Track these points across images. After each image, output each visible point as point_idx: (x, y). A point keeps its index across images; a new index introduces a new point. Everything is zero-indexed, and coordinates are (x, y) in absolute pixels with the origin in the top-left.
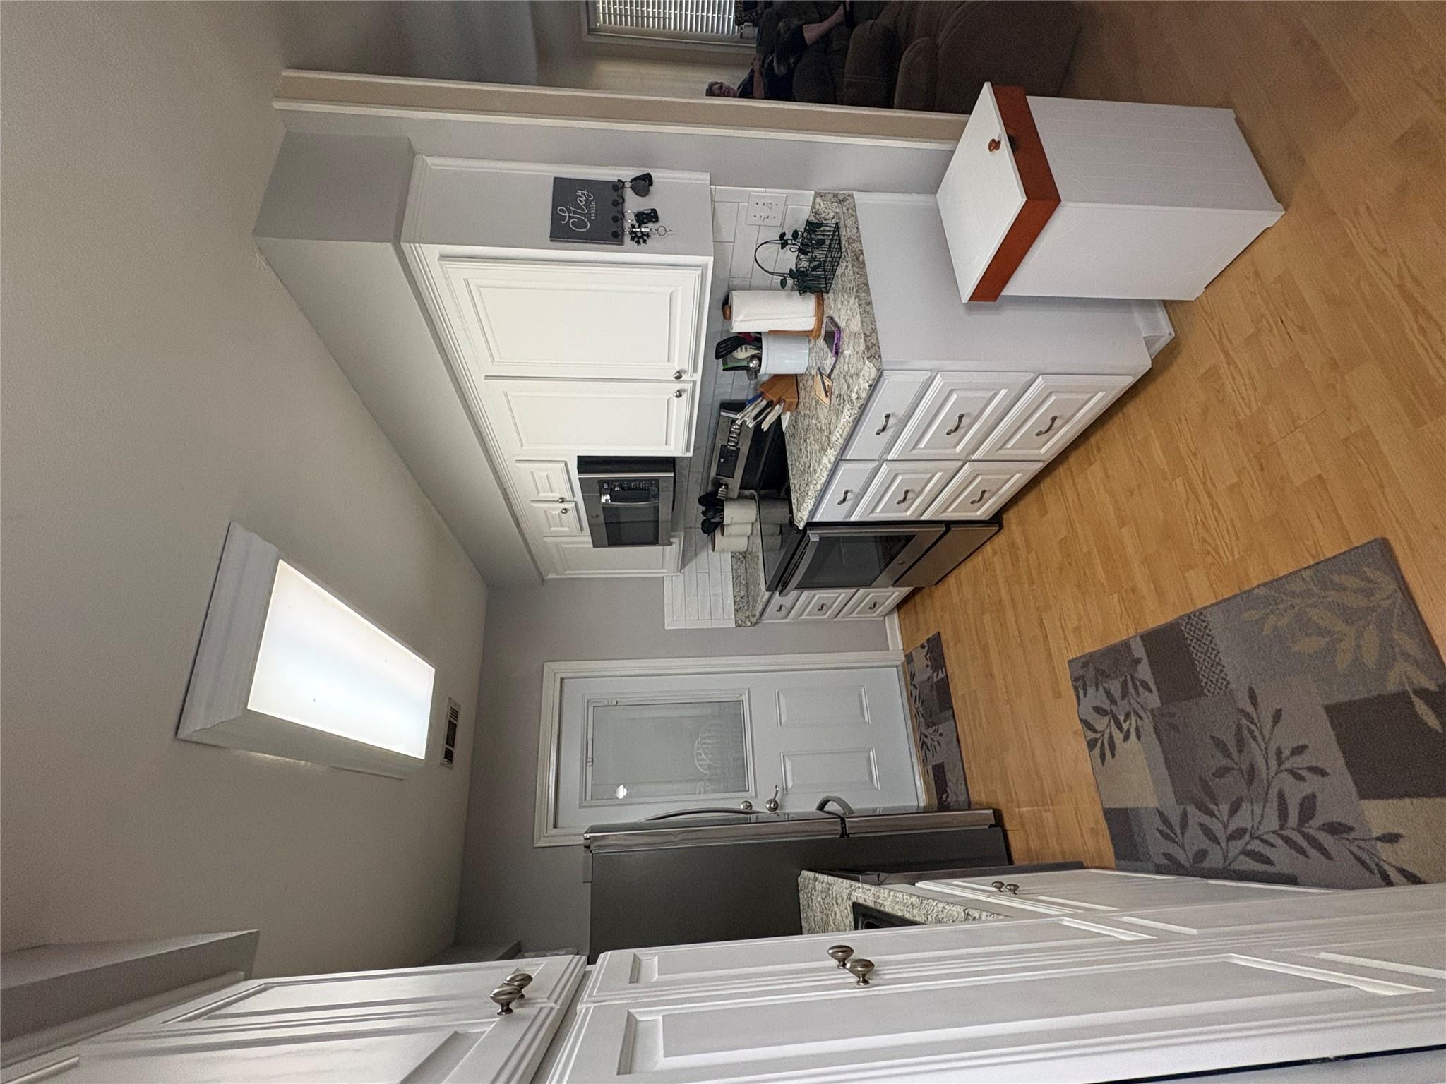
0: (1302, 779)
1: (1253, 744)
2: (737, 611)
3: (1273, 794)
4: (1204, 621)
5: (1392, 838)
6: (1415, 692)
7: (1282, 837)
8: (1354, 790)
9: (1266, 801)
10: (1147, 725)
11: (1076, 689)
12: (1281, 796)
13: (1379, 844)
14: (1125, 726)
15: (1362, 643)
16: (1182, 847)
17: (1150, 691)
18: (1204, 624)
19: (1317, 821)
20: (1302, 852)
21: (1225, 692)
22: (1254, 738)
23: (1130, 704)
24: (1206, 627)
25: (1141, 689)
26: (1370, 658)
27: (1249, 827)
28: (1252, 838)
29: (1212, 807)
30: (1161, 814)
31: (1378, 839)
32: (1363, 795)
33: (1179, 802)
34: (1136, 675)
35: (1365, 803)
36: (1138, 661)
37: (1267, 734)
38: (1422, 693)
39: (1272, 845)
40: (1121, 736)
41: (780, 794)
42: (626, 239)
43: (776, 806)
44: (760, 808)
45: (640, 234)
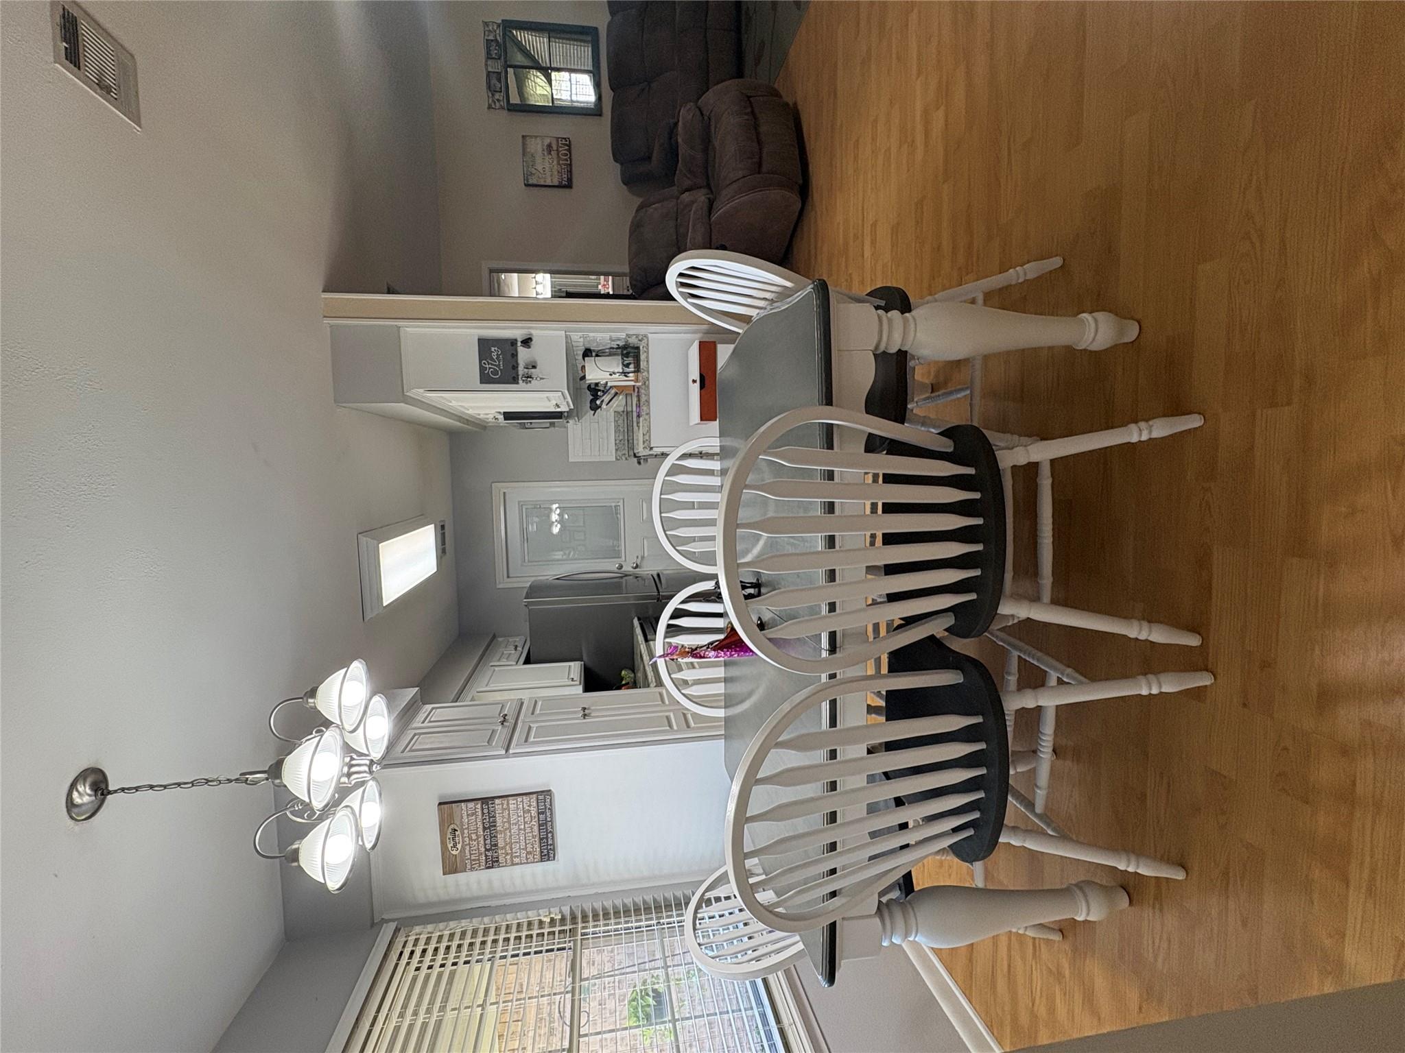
2: (616, 450)
41: (640, 557)
42: (520, 382)
43: (637, 567)
44: (628, 568)
45: (528, 377)
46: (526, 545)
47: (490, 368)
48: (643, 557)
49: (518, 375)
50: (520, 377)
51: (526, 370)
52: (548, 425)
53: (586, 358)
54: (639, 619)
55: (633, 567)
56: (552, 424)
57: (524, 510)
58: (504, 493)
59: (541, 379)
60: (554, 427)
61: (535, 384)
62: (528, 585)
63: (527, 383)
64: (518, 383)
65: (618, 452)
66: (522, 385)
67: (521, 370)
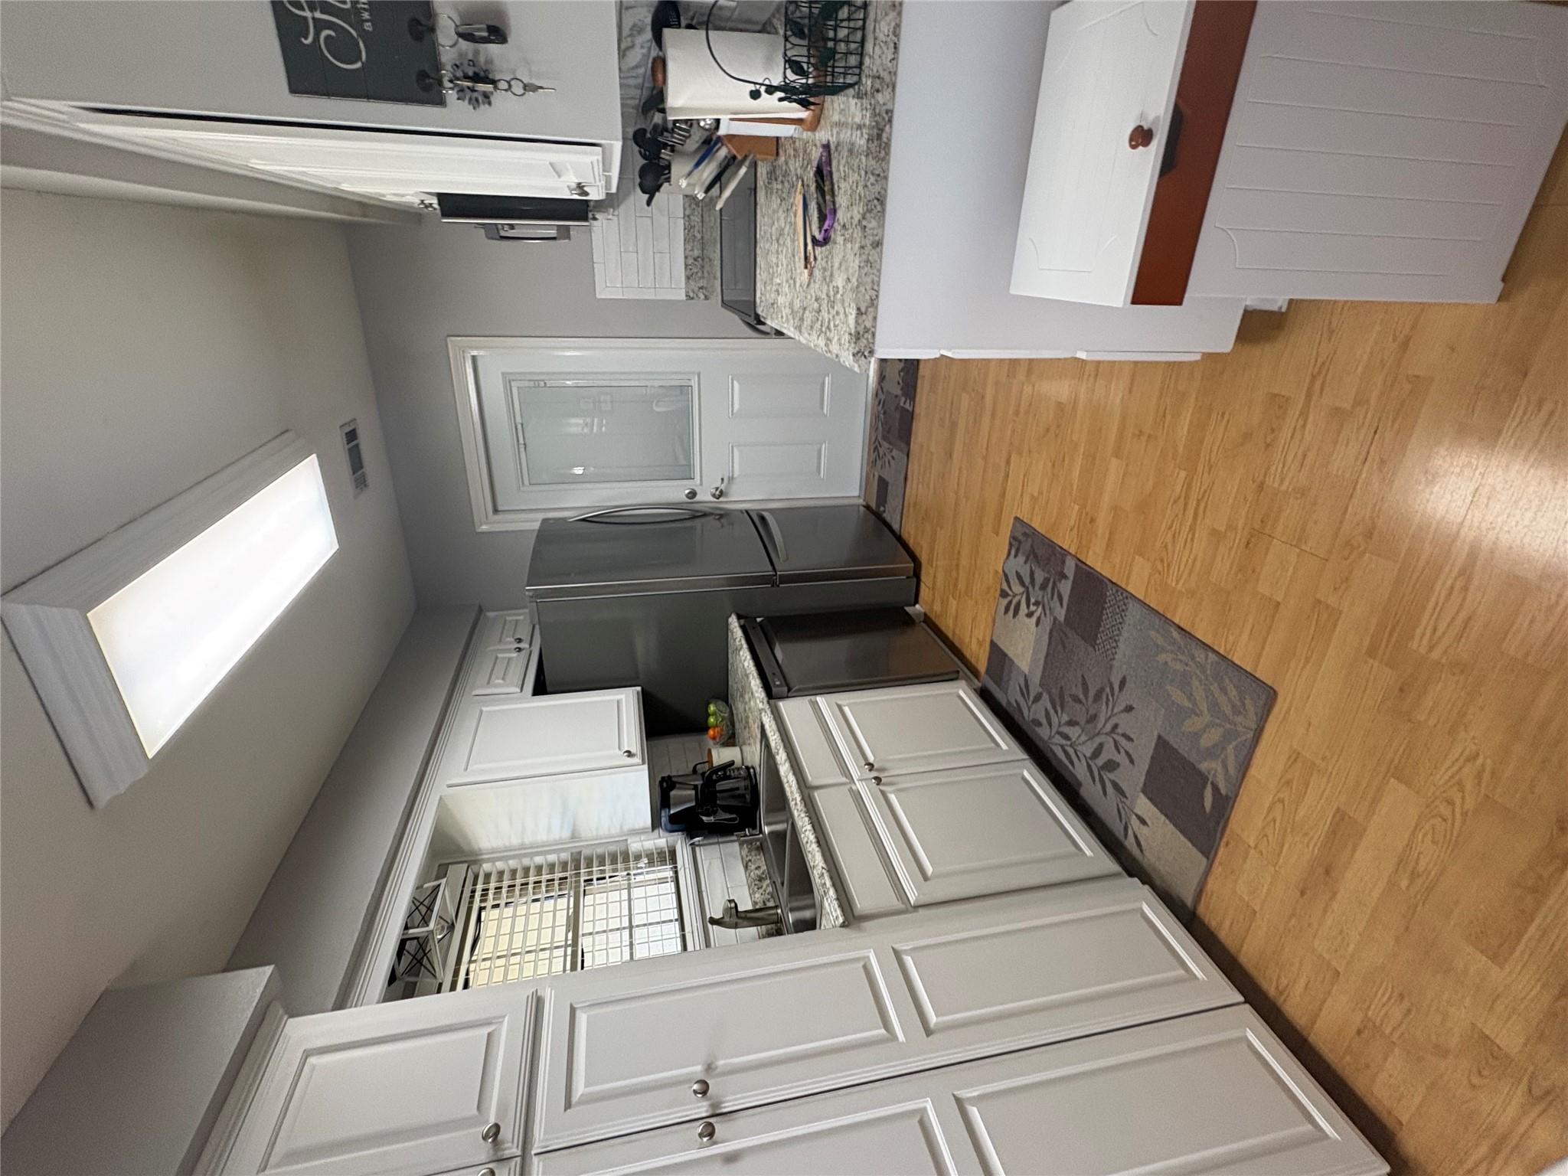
0: (1119, 752)
1: (1104, 707)
2: (688, 278)
3: (1098, 740)
4: (1125, 604)
5: (1143, 822)
6: (1212, 783)
7: (1088, 763)
8: (1141, 785)
9: (1091, 739)
10: (1047, 623)
11: (1011, 545)
12: (1101, 745)
13: (1134, 817)
14: (1033, 608)
15: (1207, 730)
16: (1029, 708)
17: (1061, 604)
18: (1124, 607)
19: (1111, 776)
20: (1094, 781)
21: (1108, 663)
22: (1107, 704)
23: (1043, 597)
24: (1123, 610)
25: (1056, 596)
26: (1206, 742)
27: (1074, 739)
28: (1071, 746)
29: (1059, 709)
30: (1026, 681)
31: (1136, 815)
32: (1144, 791)
33: (1041, 685)
34: (1058, 583)
35: (1142, 796)
36: (1064, 577)
37: (1116, 711)
38: (1216, 789)
39: (1080, 760)
40: (1026, 611)
41: (726, 481)
42: (451, 95)
43: (722, 494)
44: (705, 496)
45: (477, 78)
46: (523, 455)
47: (320, 25)
48: (731, 479)
49: (438, 66)
50: (446, 74)
51: (464, 44)
52: (553, 233)
53: (667, 32)
54: (739, 617)
55: (714, 495)
56: (565, 233)
57: (515, 391)
58: (474, 358)
59: (526, 87)
60: (568, 237)
61: (506, 109)
62: (536, 526)
63: (475, 103)
64: (441, 102)
65: (692, 283)
66: (456, 111)
67: (449, 46)
